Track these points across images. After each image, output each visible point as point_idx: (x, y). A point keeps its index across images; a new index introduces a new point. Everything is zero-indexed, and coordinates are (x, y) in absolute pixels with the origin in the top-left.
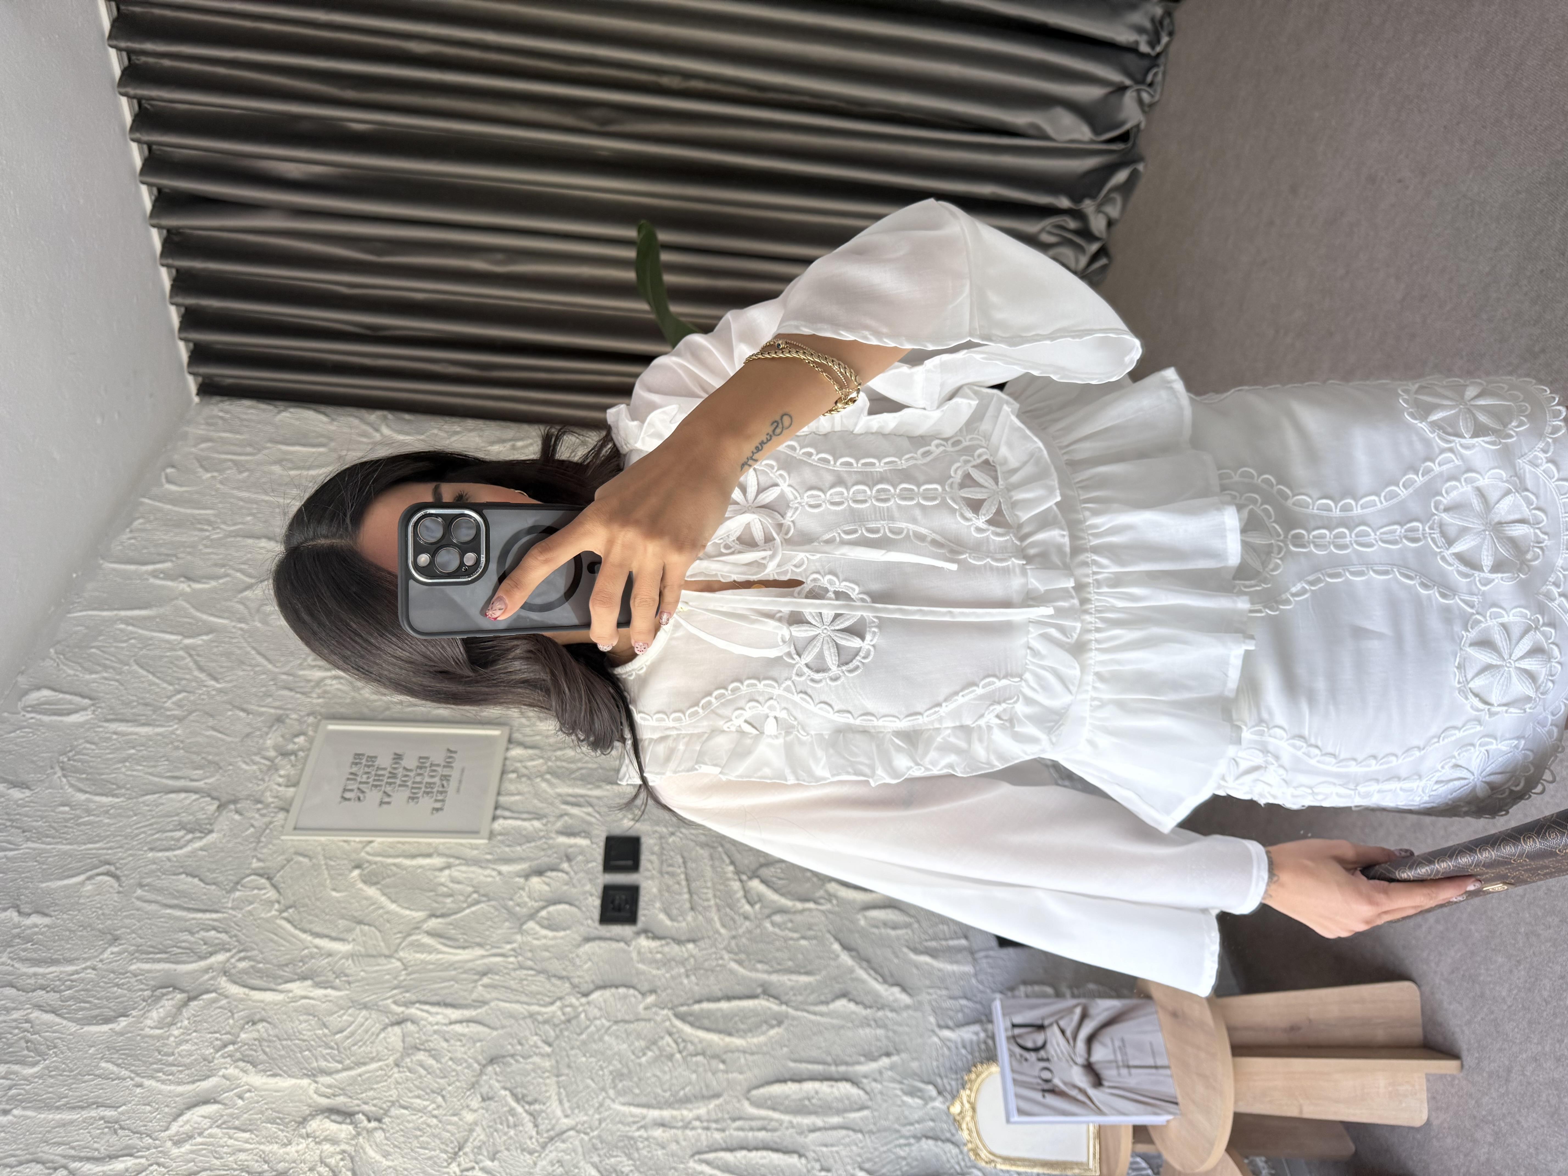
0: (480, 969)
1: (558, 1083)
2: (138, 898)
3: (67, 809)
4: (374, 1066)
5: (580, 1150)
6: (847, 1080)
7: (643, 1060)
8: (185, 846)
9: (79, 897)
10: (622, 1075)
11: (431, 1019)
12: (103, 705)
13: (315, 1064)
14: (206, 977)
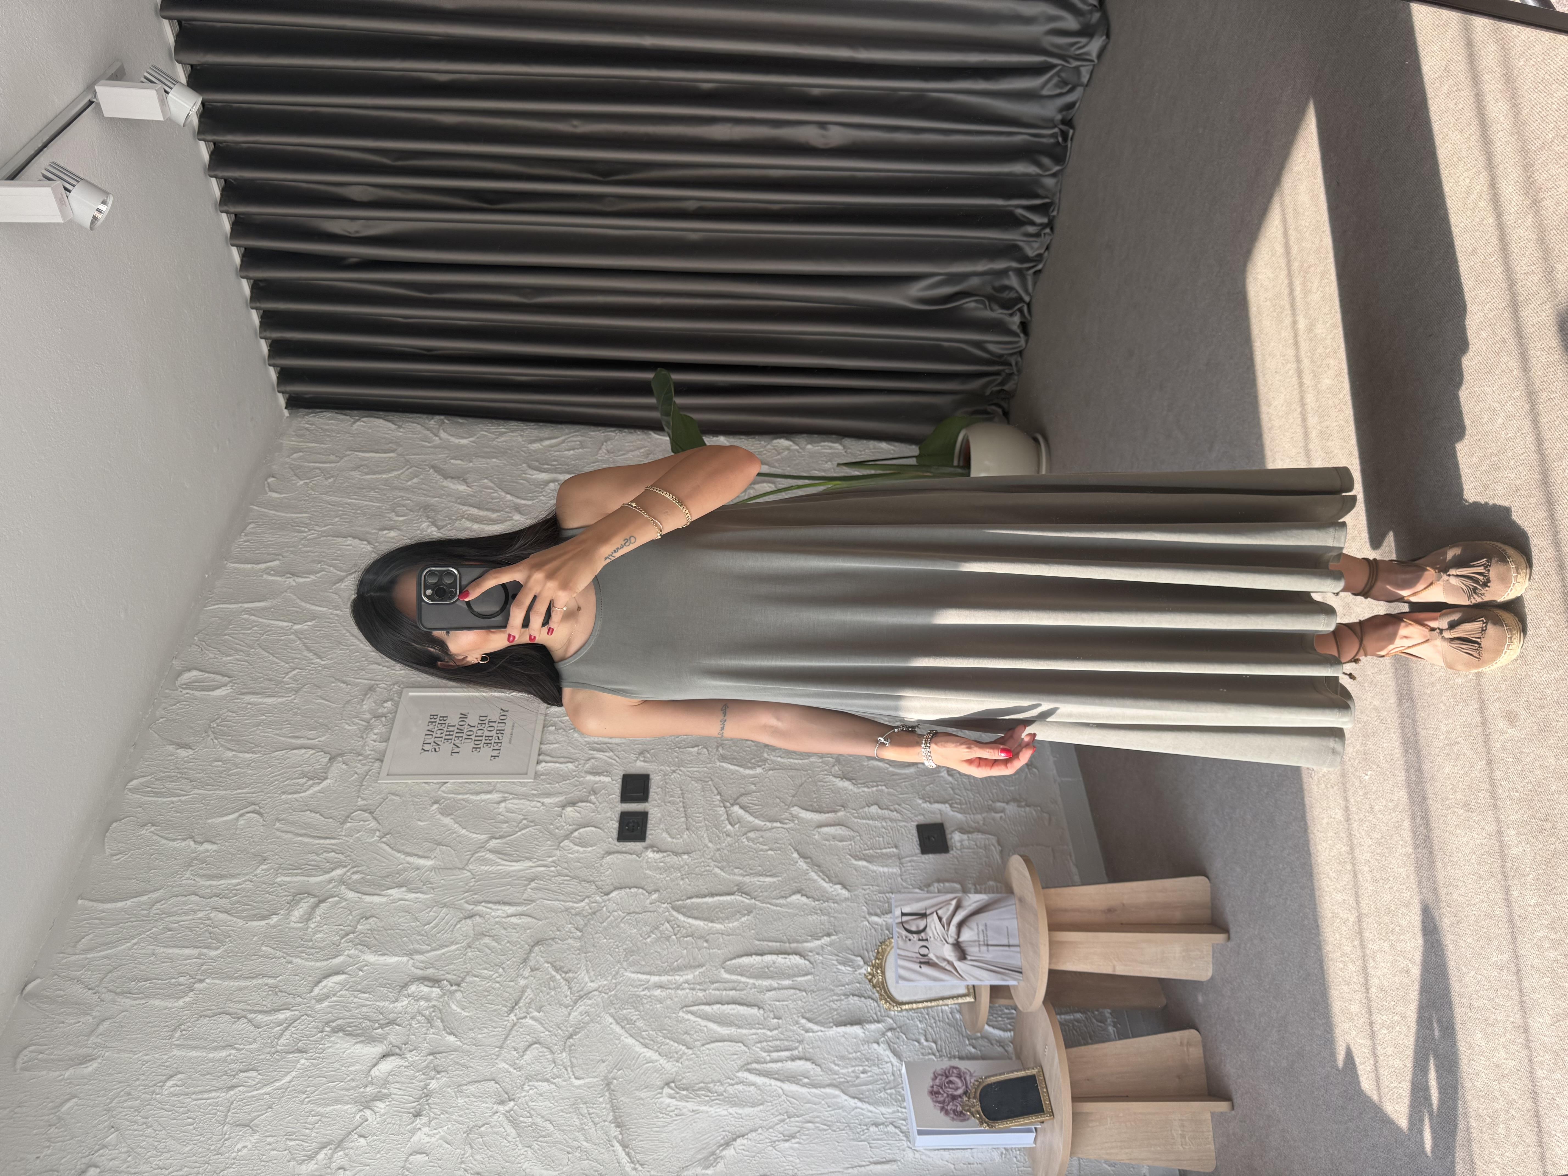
0: (529, 876)
1: (585, 957)
2: (278, 830)
3: (220, 763)
4: (453, 947)
5: (602, 1004)
6: (796, 954)
7: (649, 940)
8: (308, 790)
9: (236, 829)
10: (633, 951)
11: (493, 914)
12: (238, 681)
13: (412, 947)
14: (331, 886)
